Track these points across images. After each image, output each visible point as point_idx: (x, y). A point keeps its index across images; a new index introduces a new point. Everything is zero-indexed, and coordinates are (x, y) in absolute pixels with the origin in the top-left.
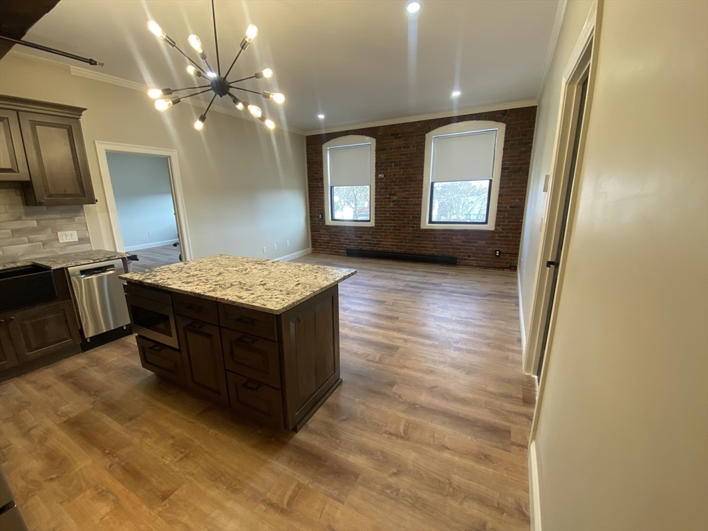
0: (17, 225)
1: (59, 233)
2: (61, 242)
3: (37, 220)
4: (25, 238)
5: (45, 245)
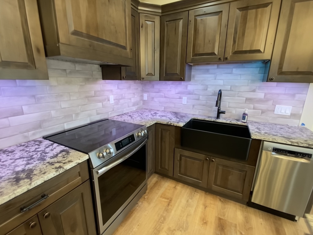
1: (277, 106)
2: (275, 113)
3: (266, 93)
4: (252, 106)
5: (263, 112)
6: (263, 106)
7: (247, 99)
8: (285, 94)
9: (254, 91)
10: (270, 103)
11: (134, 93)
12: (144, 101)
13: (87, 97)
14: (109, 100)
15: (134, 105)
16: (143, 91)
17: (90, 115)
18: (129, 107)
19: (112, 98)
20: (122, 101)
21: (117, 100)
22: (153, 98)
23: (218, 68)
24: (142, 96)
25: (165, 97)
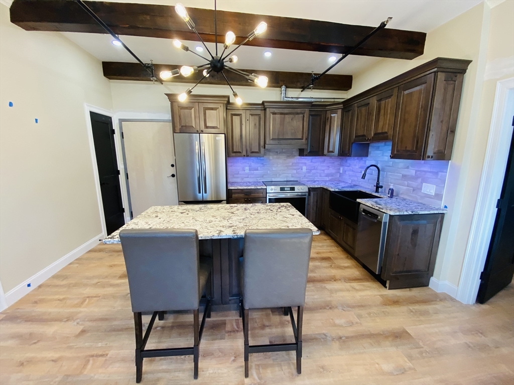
0: (405, 172)
1: (424, 184)
2: (422, 192)
3: (416, 170)
4: (406, 183)
5: (414, 190)
6: (414, 184)
7: (404, 176)
8: (430, 172)
9: (408, 168)
10: (419, 180)
11: (329, 167)
12: (340, 173)
13: (286, 166)
14: (302, 169)
15: (327, 175)
16: (341, 165)
17: (287, 177)
18: (320, 176)
19: (304, 168)
20: (313, 171)
21: (309, 171)
22: (345, 171)
23: (385, 145)
24: (340, 169)
25: (353, 171)
